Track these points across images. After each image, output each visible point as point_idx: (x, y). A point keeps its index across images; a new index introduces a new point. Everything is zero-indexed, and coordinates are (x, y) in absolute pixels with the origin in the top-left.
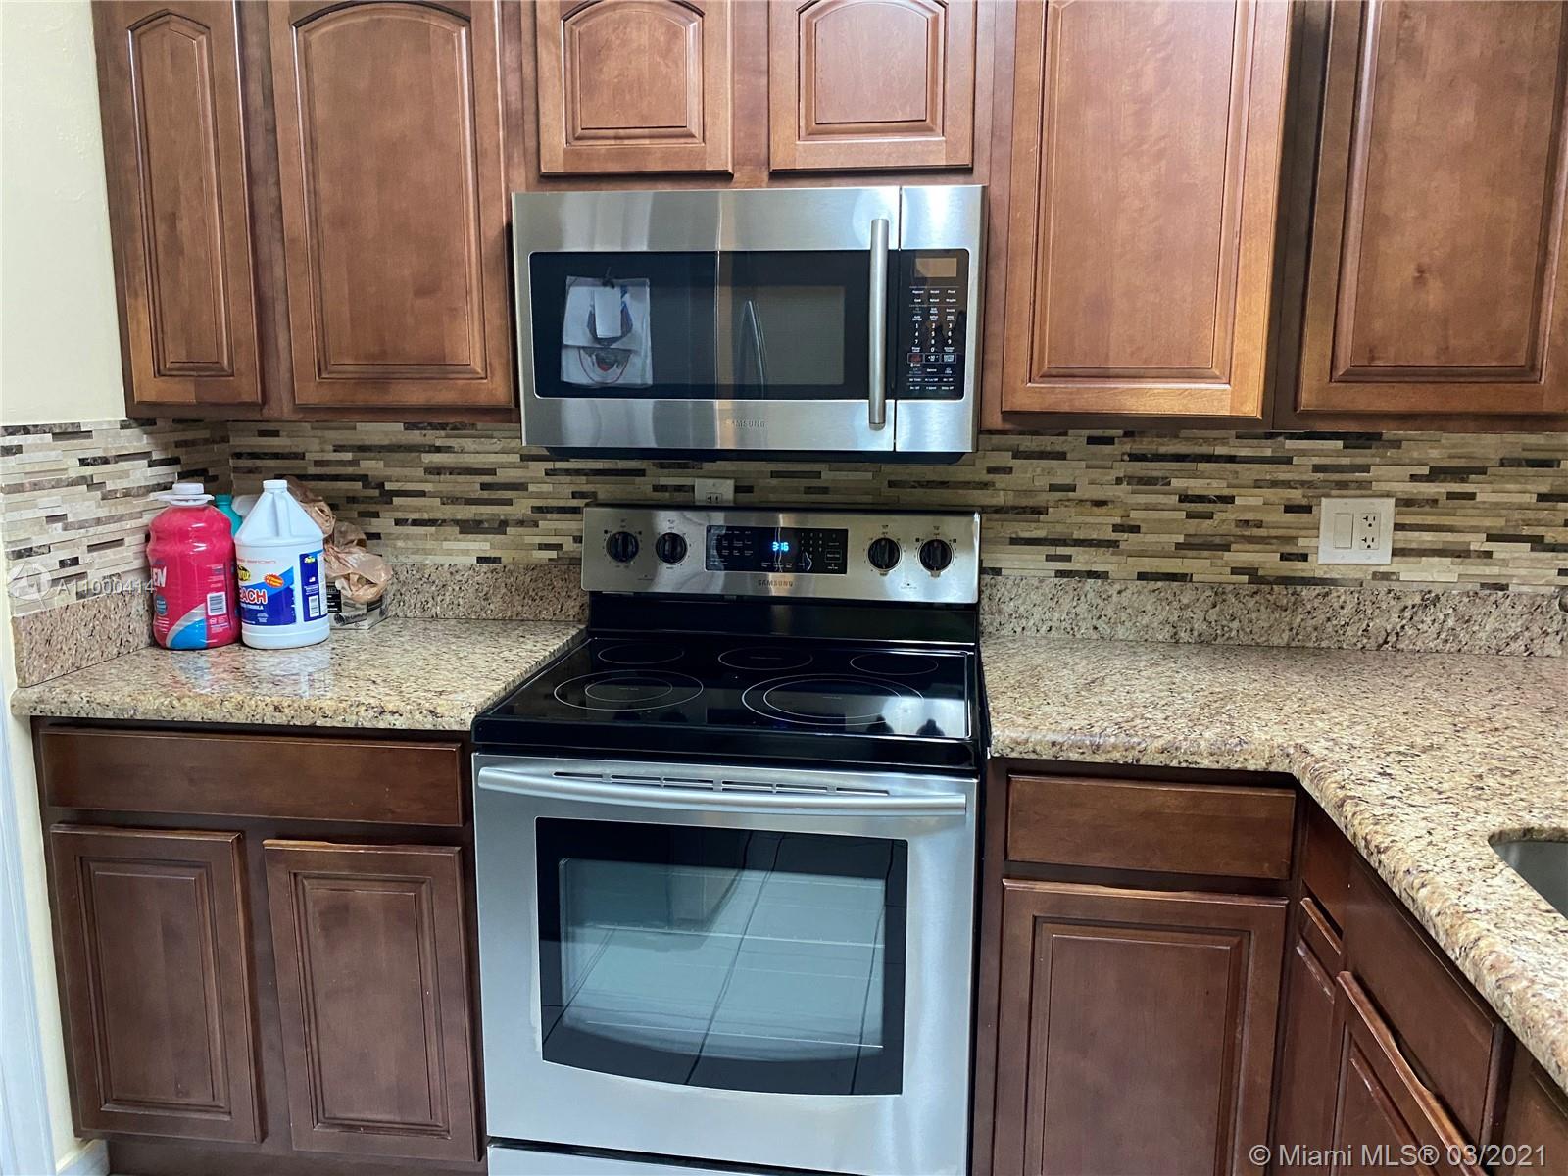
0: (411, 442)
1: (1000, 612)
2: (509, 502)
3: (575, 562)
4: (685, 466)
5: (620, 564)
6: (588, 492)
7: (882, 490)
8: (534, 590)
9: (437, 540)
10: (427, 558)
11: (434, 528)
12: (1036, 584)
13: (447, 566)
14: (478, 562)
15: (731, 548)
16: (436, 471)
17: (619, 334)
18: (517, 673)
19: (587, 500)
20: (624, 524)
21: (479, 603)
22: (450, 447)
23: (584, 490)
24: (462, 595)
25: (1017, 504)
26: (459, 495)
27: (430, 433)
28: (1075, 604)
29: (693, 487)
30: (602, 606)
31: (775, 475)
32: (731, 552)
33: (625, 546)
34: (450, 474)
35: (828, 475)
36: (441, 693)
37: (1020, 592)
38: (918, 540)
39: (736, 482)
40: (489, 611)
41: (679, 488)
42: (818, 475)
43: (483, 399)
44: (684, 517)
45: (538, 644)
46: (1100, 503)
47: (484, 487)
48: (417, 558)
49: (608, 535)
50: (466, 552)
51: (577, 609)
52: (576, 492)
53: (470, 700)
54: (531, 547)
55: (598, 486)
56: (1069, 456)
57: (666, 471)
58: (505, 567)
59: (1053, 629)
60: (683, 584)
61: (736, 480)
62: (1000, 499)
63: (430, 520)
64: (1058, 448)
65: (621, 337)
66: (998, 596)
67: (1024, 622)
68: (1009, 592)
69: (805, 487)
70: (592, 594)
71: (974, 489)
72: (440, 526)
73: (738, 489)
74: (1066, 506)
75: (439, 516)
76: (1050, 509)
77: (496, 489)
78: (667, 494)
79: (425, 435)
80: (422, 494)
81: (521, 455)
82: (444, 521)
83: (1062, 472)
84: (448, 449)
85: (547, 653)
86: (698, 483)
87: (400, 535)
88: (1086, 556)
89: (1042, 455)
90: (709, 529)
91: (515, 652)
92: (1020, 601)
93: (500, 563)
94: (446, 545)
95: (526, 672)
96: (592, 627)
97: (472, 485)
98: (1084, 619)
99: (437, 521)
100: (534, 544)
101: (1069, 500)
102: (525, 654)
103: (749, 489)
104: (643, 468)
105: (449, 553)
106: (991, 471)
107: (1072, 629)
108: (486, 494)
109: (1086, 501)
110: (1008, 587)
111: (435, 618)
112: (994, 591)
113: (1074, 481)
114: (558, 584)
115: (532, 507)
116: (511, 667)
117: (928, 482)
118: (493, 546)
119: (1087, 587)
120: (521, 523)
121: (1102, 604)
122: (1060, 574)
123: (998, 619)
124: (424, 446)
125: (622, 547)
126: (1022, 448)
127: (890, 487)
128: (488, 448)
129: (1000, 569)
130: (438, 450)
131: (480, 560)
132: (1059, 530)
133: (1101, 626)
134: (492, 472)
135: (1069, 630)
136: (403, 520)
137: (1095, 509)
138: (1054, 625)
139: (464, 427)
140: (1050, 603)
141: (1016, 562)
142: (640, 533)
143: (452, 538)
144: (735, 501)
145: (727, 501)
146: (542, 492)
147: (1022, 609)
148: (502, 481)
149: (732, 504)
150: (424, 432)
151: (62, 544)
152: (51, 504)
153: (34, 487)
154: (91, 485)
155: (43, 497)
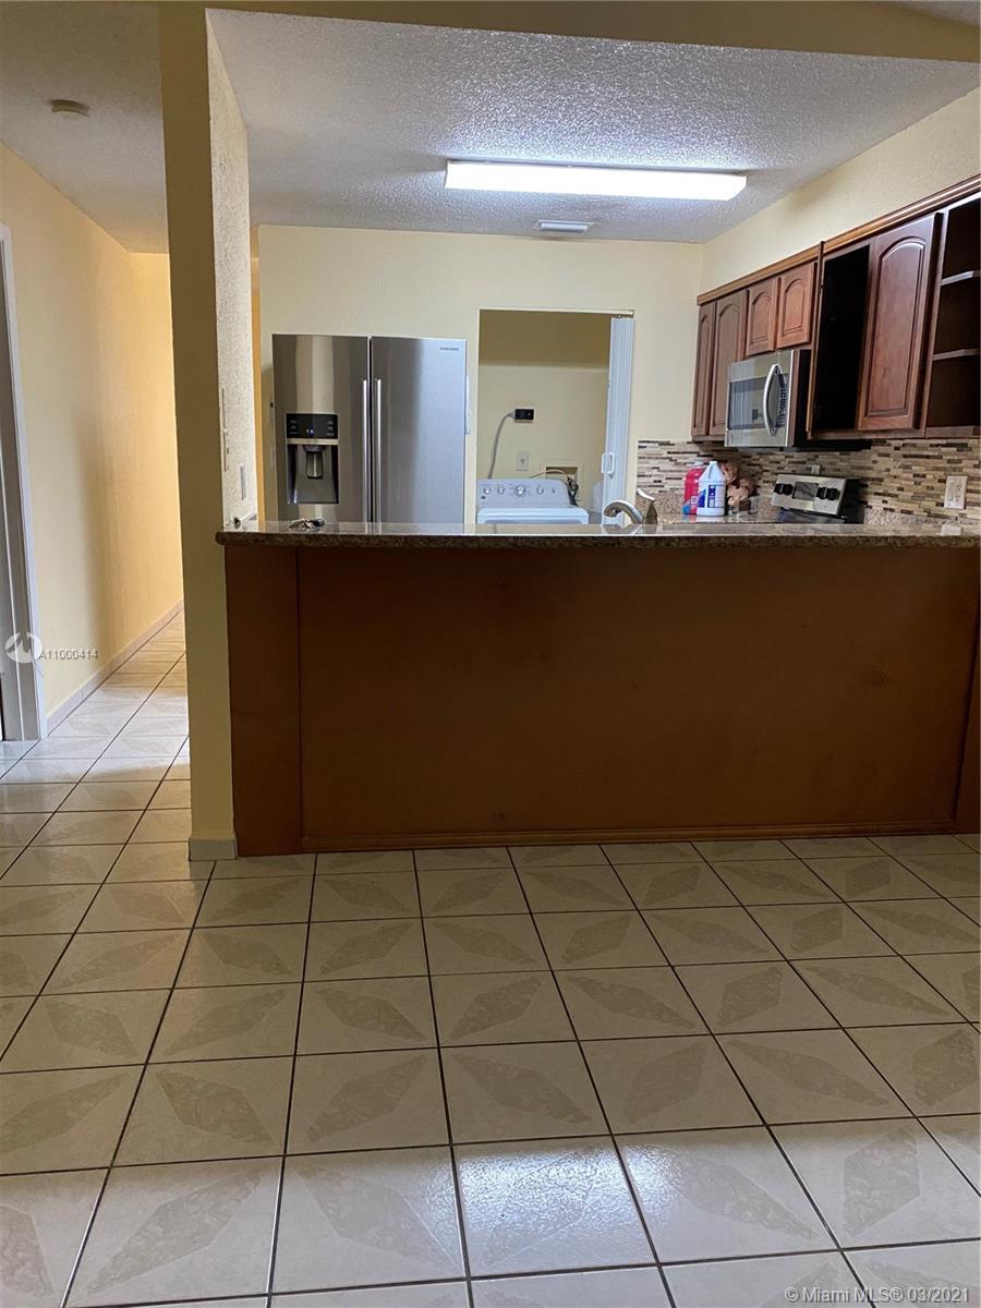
151: (656, 476)
152: (654, 463)
153: (650, 458)
154: (671, 460)
155: (651, 461)
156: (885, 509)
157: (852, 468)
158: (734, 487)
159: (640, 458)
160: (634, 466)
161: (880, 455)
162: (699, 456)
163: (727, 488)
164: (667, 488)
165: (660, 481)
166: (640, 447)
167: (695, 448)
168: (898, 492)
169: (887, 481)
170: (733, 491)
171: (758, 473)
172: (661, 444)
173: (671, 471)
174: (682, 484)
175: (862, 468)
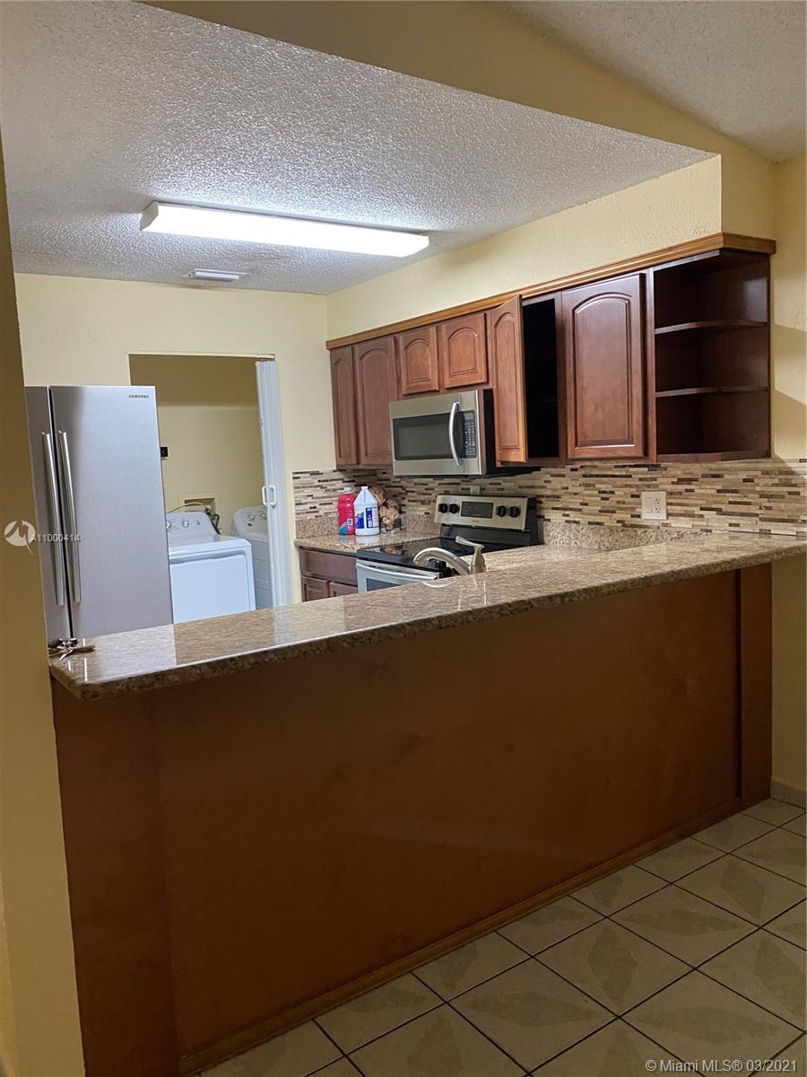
1: (549, 535)
5: (443, 514)
10: (414, 513)
12: (559, 525)
14: (425, 514)
20: (444, 501)
24: (421, 525)
28: (570, 533)
37: (555, 528)
56: (566, 476)
63: (415, 500)
64: (563, 473)
67: (556, 540)
72: (417, 502)
73: (481, 489)
74: (566, 495)
76: (562, 496)
83: (564, 482)
86: (471, 487)
87: (409, 505)
88: (573, 515)
89: (559, 476)
92: (554, 531)
94: (418, 508)
98: (572, 539)
105: (419, 511)
107: (569, 543)
109: (572, 493)
110: (551, 526)
113: (568, 485)
118: (426, 508)
119: (574, 527)
121: (577, 534)
129: (550, 519)
132: (565, 505)
133: (577, 542)
136: (409, 500)
137: (575, 497)
140: (563, 533)
141: (554, 517)
143: (420, 506)
147: (555, 534)
151: (311, 502)
152: (308, 491)
153: (303, 487)
154: (322, 488)
155: (306, 490)
156: (567, 521)
157: (520, 487)
158: (385, 508)
159: (295, 488)
160: (291, 497)
161: (552, 476)
162: (344, 482)
163: (379, 508)
164: (321, 513)
165: (315, 507)
166: (294, 478)
167: (339, 475)
168: (581, 507)
169: (565, 498)
170: (384, 512)
171: (400, 494)
172: (313, 474)
173: (324, 497)
174: (334, 507)
175: (532, 487)
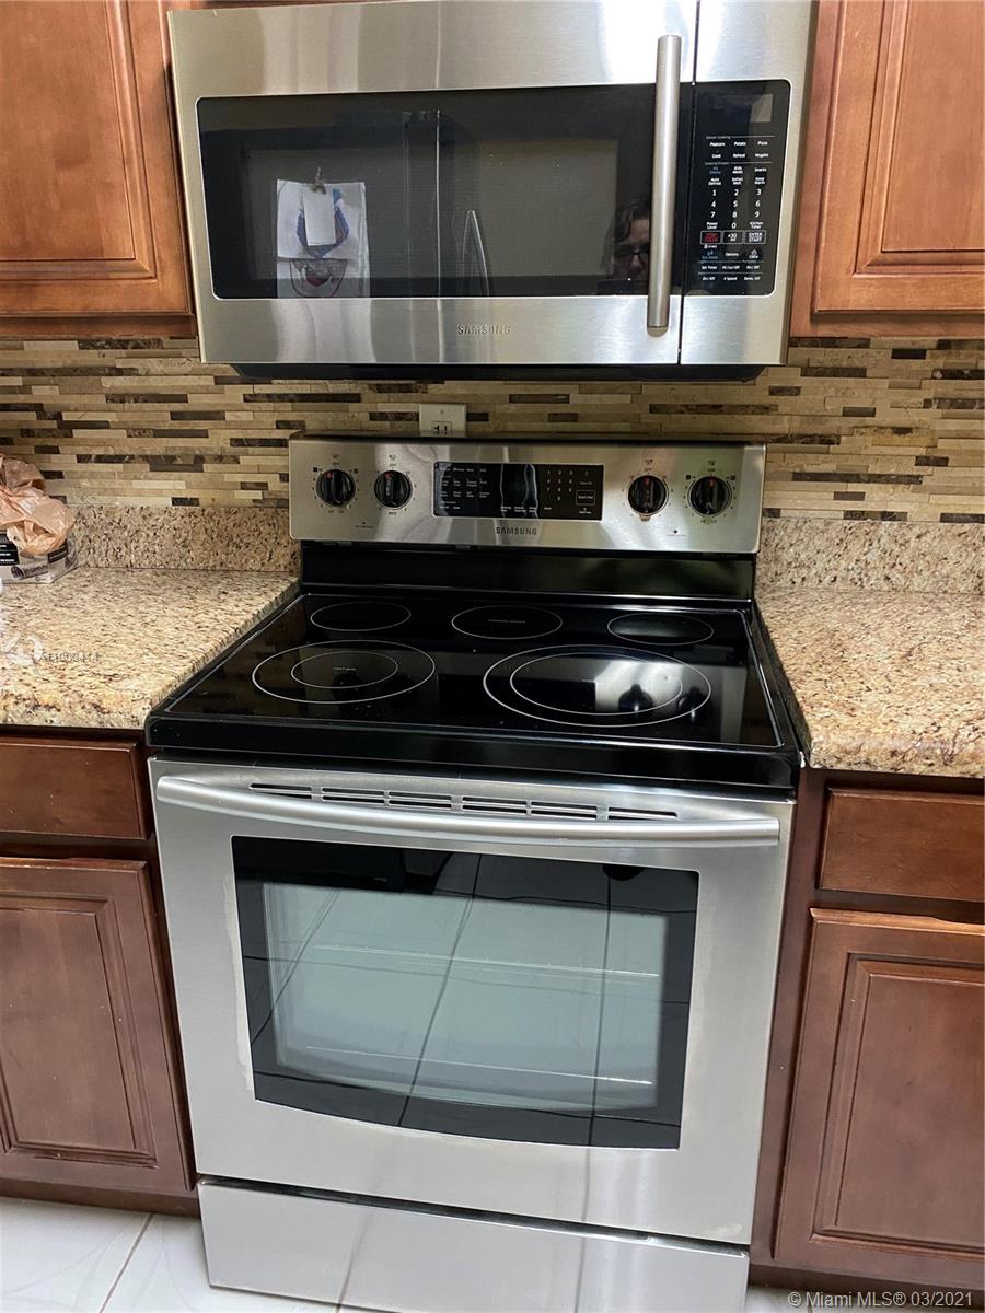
0: (89, 364)
1: (777, 560)
2: (204, 434)
3: (283, 504)
4: (407, 389)
5: (334, 508)
6: (294, 422)
7: (642, 416)
8: (238, 536)
9: (125, 478)
10: (116, 500)
11: (121, 465)
12: (821, 527)
13: (138, 509)
14: (173, 504)
15: (464, 489)
16: (118, 398)
17: (334, 241)
18: (210, 645)
19: (295, 431)
20: (336, 461)
21: (178, 551)
22: (134, 369)
23: (290, 419)
24: (157, 541)
25: (803, 432)
26: (146, 426)
27: (108, 352)
28: (866, 550)
29: (418, 415)
30: (315, 558)
31: (513, 399)
32: (464, 495)
33: (339, 488)
34: (136, 401)
35: (579, 398)
36: (111, 678)
37: (802, 537)
38: (688, 477)
39: (467, 408)
40: (189, 560)
41: (400, 416)
42: (566, 400)
43: (152, 305)
44: (408, 450)
45: (241, 604)
46: (902, 431)
47: (175, 416)
48: (105, 500)
49: (319, 473)
50: (159, 493)
51: (288, 558)
52: (281, 422)
53: (145, 690)
54: (232, 487)
55: (306, 413)
56: (869, 373)
57: (386, 395)
58: (203, 510)
59: (838, 579)
60: (407, 532)
61: (468, 406)
62: (783, 426)
63: (116, 456)
64: (857, 364)
65: (334, 246)
66: (776, 541)
67: (804, 572)
68: (789, 537)
69: (549, 414)
70: (304, 543)
71: (753, 413)
72: (127, 462)
73: (470, 417)
74: (862, 434)
75: (127, 451)
76: (843, 438)
77: (190, 419)
78: (387, 424)
79: (104, 355)
80: (105, 425)
81: (215, 378)
82: (132, 457)
83: (858, 393)
84: (131, 372)
85: (250, 617)
86: (422, 409)
87: (85, 472)
88: (882, 495)
89: (837, 372)
90: (437, 466)
91: (212, 615)
92: (803, 546)
93: (198, 505)
94: (136, 484)
95: (222, 644)
96: (304, 581)
97: (160, 415)
98: (875, 568)
99: (125, 456)
100: (235, 483)
101: (866, 427)
102: (223, 617)
103: (484, 417)
104: (357, 392)
105: (140, 493)
106: (774, 391)
107: (860, 579)
108: (178, 425)
109: (885, 428)
110: (789, 530)
111: (130, 567)
112: (772, 535)
113: (873, 403)
114: (265, 529)
115: (231, 439)
116: (204, 637)
117: (698, 406)
118: (189, 486)
119: (882, 531)
120: (220, 459)
121: (897, 550)
122: (850, 515)
123: (774, 568)
124: (103, 368)
125: (335, 489)
126: (813, 364)
127: (651, 412)
128: (176, 369)
129: (779, 510)
130: (120, 372)
131: (176, 501)
132: (852, 464)
133: (894, 576)
134: (183, 399)
135: (857, 580)
136: (86, 456)
137: (897, 439)
138: (841, 574)
139: (147, 344)
140: (837, 550)
141: (799, 502)
142: (356, 471)
143: (142, 477)
144: (467, 432)
145: (457, 432)
146: (241, 422)
147: (803, 556)
148: (191, 409)
149: (463, 436)
150: (103, 351)
168: (917, 470)
169: (853, 443)
171: (35, 433)
